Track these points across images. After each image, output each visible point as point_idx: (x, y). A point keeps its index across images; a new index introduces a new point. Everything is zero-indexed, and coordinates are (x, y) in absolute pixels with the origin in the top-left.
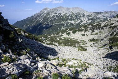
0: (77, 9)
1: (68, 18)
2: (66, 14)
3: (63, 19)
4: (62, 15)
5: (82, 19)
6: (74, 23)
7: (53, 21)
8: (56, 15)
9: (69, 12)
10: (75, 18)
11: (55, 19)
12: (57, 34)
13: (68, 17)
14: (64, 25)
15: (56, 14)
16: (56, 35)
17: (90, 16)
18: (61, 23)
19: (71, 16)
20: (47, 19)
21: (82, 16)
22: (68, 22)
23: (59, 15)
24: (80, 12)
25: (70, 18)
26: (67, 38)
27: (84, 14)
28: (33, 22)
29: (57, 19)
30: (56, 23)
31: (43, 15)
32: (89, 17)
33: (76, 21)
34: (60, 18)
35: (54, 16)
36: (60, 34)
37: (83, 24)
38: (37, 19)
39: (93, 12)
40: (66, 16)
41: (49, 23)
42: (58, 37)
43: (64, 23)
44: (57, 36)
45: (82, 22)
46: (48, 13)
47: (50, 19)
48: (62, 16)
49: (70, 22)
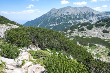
0: (86, 9)
1: (76, 18)
2: (74, 13)
3: (71, 19)
4: (70, 14)
5: (91, 18)
6: (83, 22)
7: (60, 20)
8: (63, 15)
9: (77, 11)
10: (83, 18)
11: (62, 18)
12: (66, 31)
13: (76, 16)
14: (72, 24)
15: (64, 14)
16: (63, 32)
17: (100, 16)
18: (68, 22)
19: (79, 16)
20: (54, 19)
21: (91, 15)
23: (67, 14)
24: (89, 11)
25: (78, 17)
27: (93, 13)
28: (41, 22)
29: (64, 19)
30: (63, 22)
31: (51, 15)
33: (85, 21)
34: (68, 18)
35: (62, 16)
36: (69, 31)
37: (93, 24)
38: (45, 19)
39: (103, 12)
40: (73, 15)
41: (56, 22)
42: (67, 34)
43: (71, 22)
44: (65, 33)
45: (91, 21)
46: (56, 13)
47: (58, 19)
48: (69, 15)
49: (77, 21)
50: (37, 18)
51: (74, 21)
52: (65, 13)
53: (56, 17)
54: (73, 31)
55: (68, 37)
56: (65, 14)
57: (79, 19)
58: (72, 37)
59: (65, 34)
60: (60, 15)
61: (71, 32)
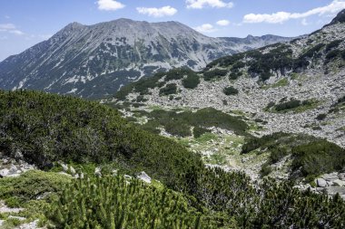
0: (175, 28)
1: (150, 55)
2: (143, 40)
3: (135, 58)
4: (131, 42)
5: (193, 56)
6: (170, 67)
7: (98, 62)
8: (110, 45)
9: (151, 34)
10: (170, 55)
11: (107, 57)
12: (122, 96)
13: (149, 50)
14: (139, 74)
15: (110, 42)
16: (114, 100)
17: (213, 48)
18: (128, 69)
19: (159, 48)
20: (80, 59)
21: (191, 47)
22: (151, 64)
23: (121, 44)
24: (183, 35)
25: (154, 52)
26: (167, 108)
27: (195, 41)
28: (29, 70)
29: (114, 58)
30: (110, 68)
31: (64, 47)
32: (210, 50)
33: (175, 63)
34: (124, 55)
35: (104, 48)
36: (132, 96)
37: (197, 71)
38: (43, 59)
39: (221, 38)
40: (141, 47)
41: (86, 69)
42: (127, 105)
43: (137, 69)
44: (121, 102)
45: (192, 63)
46: (82, 40)
47: (91, 58)
48: (129, 47)
49: (155, 64)
50: (11, 57)
51: (145, 65)
52: (114, 39)
53: (84, 54)
54: (145, 97)
55: (130, 115)
56: (113, 43)
57: (159, 58)
58: (143, 113)
59: (119, 107)
60: (98, 45)
61: (140, 99)
